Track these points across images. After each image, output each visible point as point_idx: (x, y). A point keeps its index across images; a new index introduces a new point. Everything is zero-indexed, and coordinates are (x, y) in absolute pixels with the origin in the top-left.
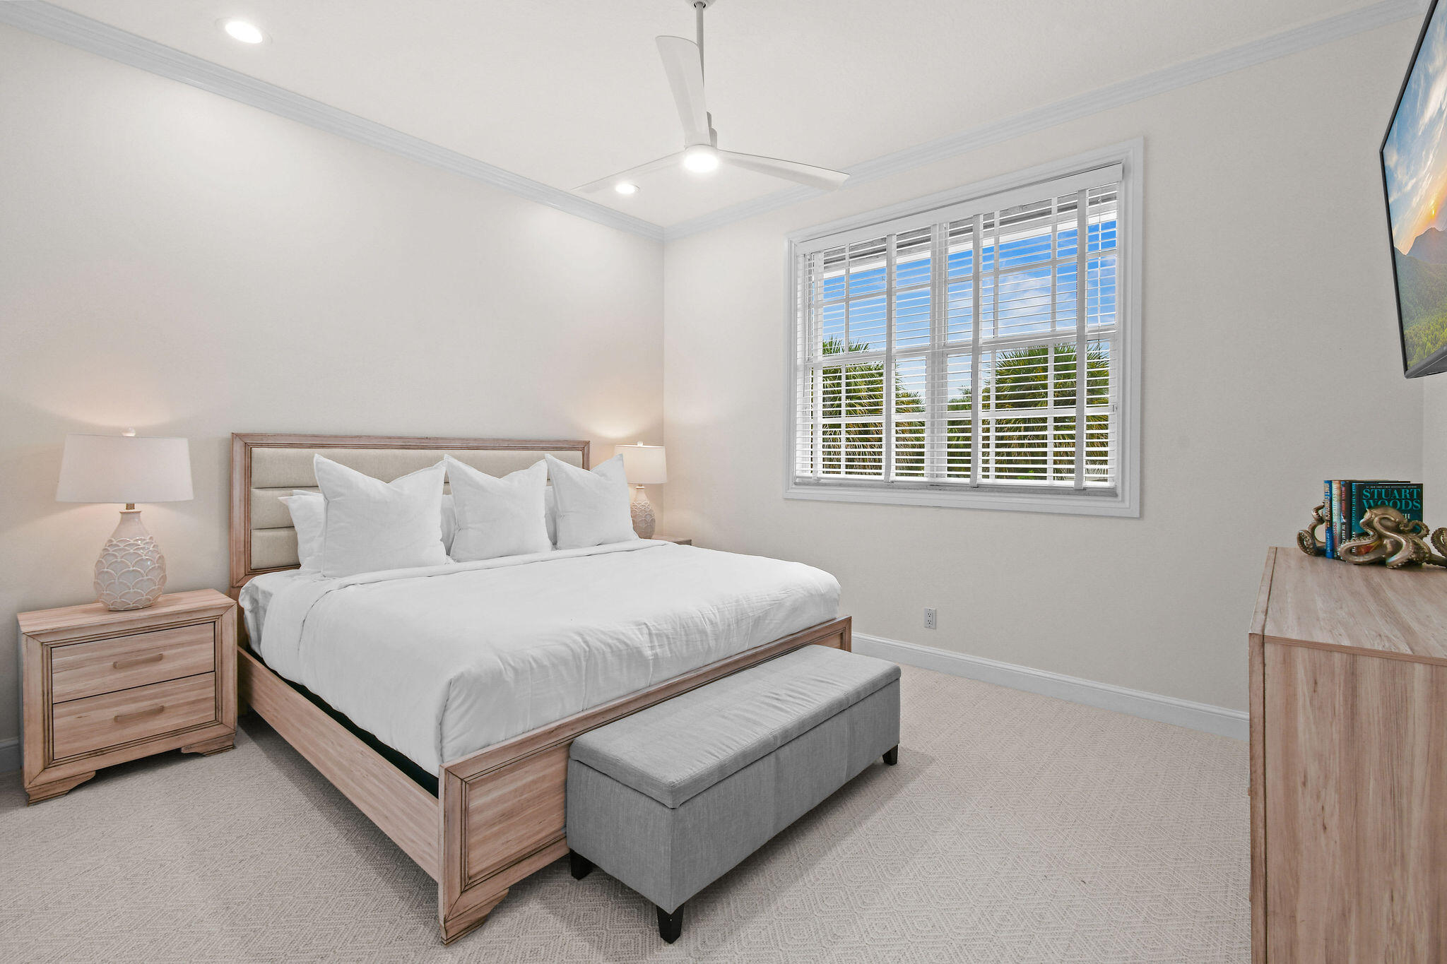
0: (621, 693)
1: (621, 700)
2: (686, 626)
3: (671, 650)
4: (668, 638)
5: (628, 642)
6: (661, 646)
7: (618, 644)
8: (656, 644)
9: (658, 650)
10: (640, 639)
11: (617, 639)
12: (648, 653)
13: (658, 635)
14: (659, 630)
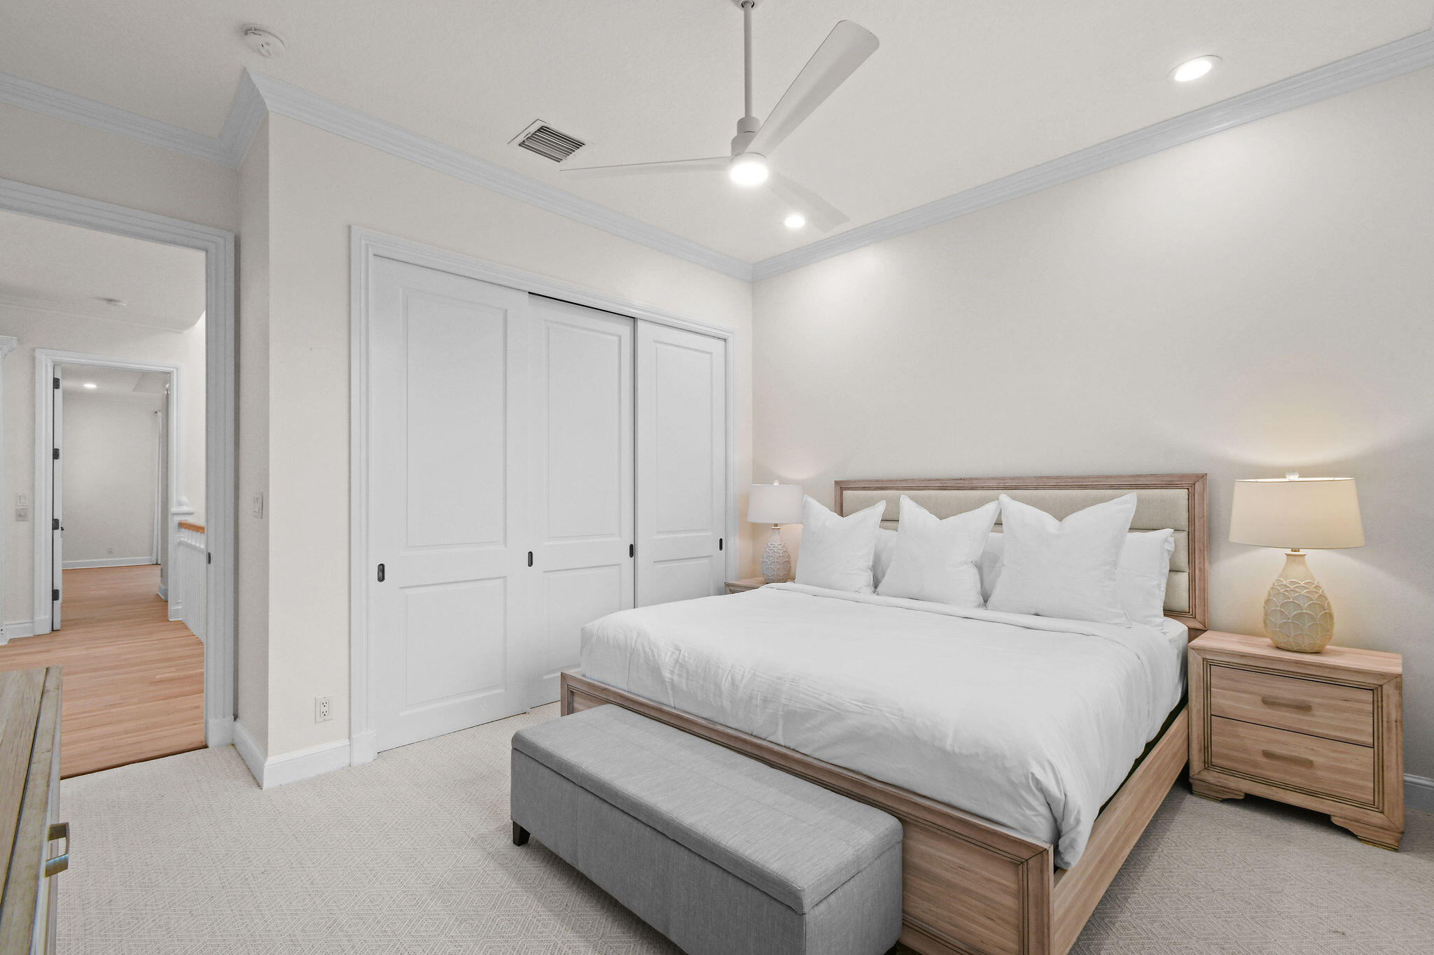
0: (646, 694)
1: (644, 701)
2: (707, 671)
3: (687, 685)
4: (688, 672)
5: (656, 657)
6: (680, 676)
7: (650, 654)
8: (676, 671)
9: (676, 678)
10: (666, 659)
11: (652, 651)
12: (667, 675)
13: (682, 666)
14: (684, 661)
